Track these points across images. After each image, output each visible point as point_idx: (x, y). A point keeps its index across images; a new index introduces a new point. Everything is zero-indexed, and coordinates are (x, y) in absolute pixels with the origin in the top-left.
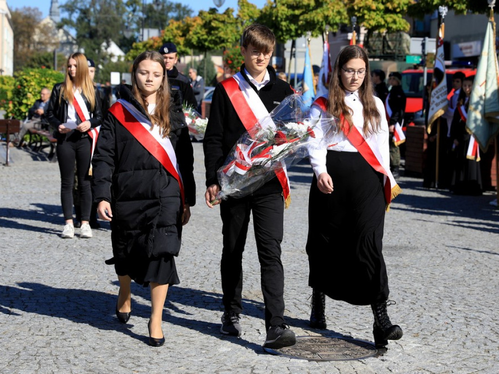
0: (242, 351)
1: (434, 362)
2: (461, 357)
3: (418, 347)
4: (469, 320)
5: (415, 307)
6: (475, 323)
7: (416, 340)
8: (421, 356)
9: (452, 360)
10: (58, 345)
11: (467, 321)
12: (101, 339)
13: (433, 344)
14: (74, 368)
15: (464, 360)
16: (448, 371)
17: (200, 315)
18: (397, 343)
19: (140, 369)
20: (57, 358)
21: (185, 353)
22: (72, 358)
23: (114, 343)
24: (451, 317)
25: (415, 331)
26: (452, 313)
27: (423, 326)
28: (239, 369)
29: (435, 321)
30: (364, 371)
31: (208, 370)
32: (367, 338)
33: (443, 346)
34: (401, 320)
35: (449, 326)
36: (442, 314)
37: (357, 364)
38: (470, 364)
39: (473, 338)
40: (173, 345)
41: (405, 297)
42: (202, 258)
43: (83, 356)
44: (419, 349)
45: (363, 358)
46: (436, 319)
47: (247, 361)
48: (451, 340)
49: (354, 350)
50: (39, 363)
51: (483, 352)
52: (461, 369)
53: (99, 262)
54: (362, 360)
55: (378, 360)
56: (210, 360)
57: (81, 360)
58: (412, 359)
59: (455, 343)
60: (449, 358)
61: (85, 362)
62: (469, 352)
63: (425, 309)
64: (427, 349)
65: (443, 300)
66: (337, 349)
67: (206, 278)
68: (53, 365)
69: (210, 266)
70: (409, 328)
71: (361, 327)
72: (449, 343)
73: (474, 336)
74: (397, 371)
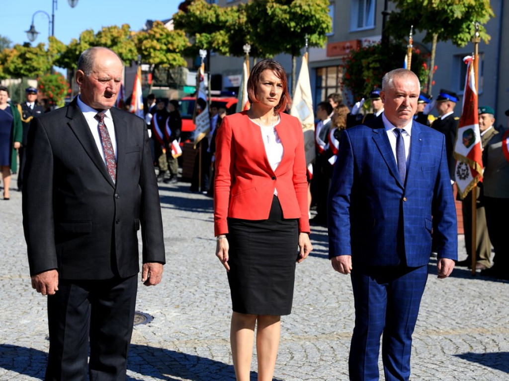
0: (39, 322)
1: (189, 327)
2: (209, 323)
3: (178, 316)
4: (218, 294)
5: (178, 285)
6: (222, 296)
7: (176, 310)
8: (179, 322)
9: (202, 324)
11: (217, 295)
13: (189, 313)
15: (211, 324)
16: (198, 333)
17: (6, 295)
18: (162, 313)
24: (205, 292)
25: (177, 303)
26: (206, 290)
27: (183, 300)
28: (36, 337)
29: (193, 295)
31: (11, 338)
32: (139, 310)
33: (196, 314)
34: (167, 295)
35: (203, 299)
36: (198, 290)
38: (215, 327)
39: (220, 308)
41: (172, 278)
42: (12, 249)
44: (178, 317)
46: (193, 294)
47: (42, 330)
48: (203, 309)
51: (226, 318)
52: (208, 331)
55: (146, 326)
56: (13, 330)
58: (172, 325)
59: (205, 312)
60: (200, 323)
62: (216, 318)
63: (186, 287)
64: (185, 316)
65: (200, 279)
67: (14, 265)
69: (18, 256)
70: (173, 302)
72: (201, 312)
73: (220, 306)
74: (160, 334)
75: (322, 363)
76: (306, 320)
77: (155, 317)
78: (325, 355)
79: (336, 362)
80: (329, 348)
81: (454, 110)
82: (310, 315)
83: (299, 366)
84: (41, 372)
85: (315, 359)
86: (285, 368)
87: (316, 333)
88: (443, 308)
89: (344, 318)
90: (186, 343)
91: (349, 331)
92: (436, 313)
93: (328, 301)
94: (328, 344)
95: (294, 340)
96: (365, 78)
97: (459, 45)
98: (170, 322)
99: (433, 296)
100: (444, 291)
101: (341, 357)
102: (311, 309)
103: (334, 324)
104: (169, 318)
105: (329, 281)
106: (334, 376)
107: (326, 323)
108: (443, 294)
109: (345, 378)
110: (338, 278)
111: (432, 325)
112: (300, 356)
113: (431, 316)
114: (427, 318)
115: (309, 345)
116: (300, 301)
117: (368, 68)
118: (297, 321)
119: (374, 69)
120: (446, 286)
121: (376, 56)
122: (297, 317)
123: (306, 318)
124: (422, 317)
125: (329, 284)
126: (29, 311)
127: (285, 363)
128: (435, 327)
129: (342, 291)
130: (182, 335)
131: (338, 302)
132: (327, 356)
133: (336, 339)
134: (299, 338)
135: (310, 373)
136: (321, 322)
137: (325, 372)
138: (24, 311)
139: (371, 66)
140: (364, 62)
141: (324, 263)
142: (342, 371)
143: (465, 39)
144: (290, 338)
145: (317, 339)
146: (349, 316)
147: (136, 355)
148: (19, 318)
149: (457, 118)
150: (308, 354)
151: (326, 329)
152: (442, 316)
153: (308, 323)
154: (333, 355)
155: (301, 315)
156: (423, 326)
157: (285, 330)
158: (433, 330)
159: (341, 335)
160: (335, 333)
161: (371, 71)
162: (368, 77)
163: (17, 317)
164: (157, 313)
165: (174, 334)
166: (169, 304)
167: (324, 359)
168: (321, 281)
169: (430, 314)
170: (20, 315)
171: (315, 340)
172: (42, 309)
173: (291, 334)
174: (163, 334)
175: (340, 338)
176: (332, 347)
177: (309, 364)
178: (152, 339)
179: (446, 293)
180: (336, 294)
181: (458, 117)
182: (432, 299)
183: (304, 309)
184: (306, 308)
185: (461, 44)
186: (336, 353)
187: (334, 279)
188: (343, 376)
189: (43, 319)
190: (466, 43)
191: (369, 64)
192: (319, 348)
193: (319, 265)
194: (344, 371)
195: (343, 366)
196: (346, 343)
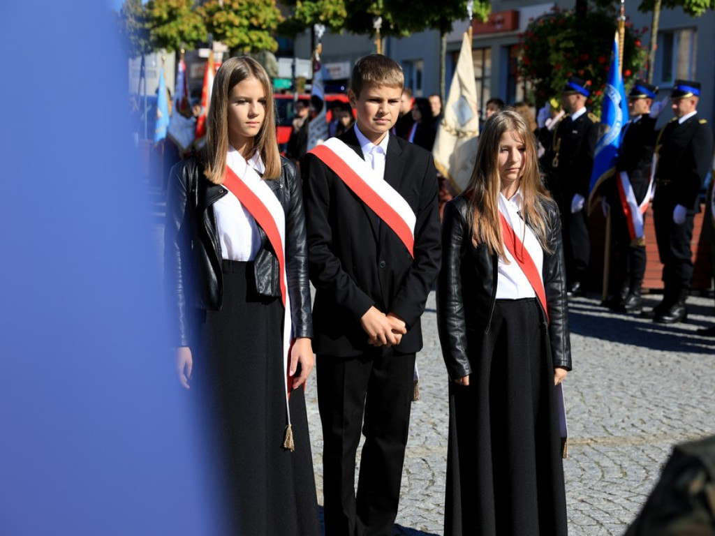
81: (697, 109)
88: (701, 400)
91: (573, 436)
92: (694, 407)
96: (553, 64)
97: (693, 13)
99: (681, 382)
100: (694, 374)
101: (572, 476)
108: (695, 378)
109: (586, 509)
111: (692, 426)
113: (687, 412)
114: (682, 416)
117: (557, 50)
119: (567, 50)
120: (696, 367)
121: (569, 30)
124: (674, 413)
128: (697, 428)
139: (562, 45)
140: (551, 40)
142: (580, 498)
143: (702, 4)
149: (703, 121)
152: (702, 412)
156: (679, 428)
158: (695, 433)
161: (562, 53)
162: (557, 62)
169: (684, 410)
179: (698, 377)
181: (705, 119)
182: (681, 386)
185: (695, 12)
188: (583, 504)
190: (704, 11)
191: (558, 42)
194: (583, 497)
195: (578, 489)
196: (573, 454)
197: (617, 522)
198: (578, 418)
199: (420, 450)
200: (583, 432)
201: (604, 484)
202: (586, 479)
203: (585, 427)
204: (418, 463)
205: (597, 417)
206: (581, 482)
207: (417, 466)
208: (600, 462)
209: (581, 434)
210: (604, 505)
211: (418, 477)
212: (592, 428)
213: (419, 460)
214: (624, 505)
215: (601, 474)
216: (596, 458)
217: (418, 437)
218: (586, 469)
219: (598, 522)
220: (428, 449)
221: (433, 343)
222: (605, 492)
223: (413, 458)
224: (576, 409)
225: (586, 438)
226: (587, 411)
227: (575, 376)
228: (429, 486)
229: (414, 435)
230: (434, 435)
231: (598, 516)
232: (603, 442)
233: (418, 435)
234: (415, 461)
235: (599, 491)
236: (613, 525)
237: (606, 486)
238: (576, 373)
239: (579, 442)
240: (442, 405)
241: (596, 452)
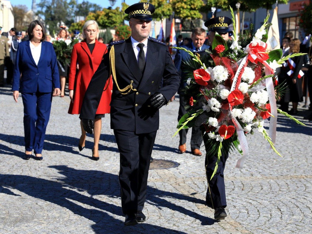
0: (115, 165)
1: (200, 170)
3: (194, 163)
7: (193, 160)
8: (195, 167)
10: (31, 162)
12: (51, 160)
13: (201, 162)
14: (38, 172)
18: (184, 162)
19: (68, 173)
20: (31, 168)
21: (89, 166)
22: (37, 168)
23: (57, 162)
30: (169, 174)
32: (171, 160)
37: (166, 171)
40: (83, 163)
43: (42, 167)
44: (194, 164)
45: (169, 168)
49: (165, 165)
50: (22, 170)
53: (52, 126)
54: (168, 169)
55: (175, 169)
57: (42, 169)
58: (190, 169)
61: (43, 170)
64: (198, 164)
66: (157, 164)
68: (29, 171)
71: (169, 155)
74: (183, 173)
75: (280, 192)
76: (271, 168)
77: (180, 164)
78: (282, 187)
79: (289, 192)
80: (285, 184)
82: (274, 165)
83: (266, 193)
84: (115, 192)
85: (276, 190)
86: (257, 194)
87: (277, 175)
89: (295, 167)
90: (198, 179)
91: (298, 174)
93: (285, 157)
94: (284, 181)
95: (263, 179)
98: (189, 167)
101: (292, 189)
102: (275, 161)
103: (289, 170)
104: (189, 164)
105: (286, 146)
106: (287, 200)
107: (284, 169)
110: (292, 144)
112: (267, 188)
115: (272, 182)
116: (268, 157)
118: (266, 168)
122: (266, 166)
123: (271, 166)
125: (286, 147)
126: (109, 159)
127: (257, 192)
129: (294, 151)
130: (196, 174)
131: (291, 158)
132: (283, 188)
133: (289, 179)
134: (267, 178)
135: (273, 198)
136: (280, 169)
137: (282, 197)
138: (106, 158)
141: (284, 135)
142: (292, 197)
144: (261, 178)
145: (278, 179)
146: (298, 166)
147: (169, 185)
148: (103, 163)
150: (272, 187)
151: (284, 173)
153: (272, 169)
154: (287, 188)
155: (268, 165)
157: (258, 173)
159: (292, 176)
160: (289, 175)
163: (103, 162)
164: (182, 161)
165: (192, 174)
166: (189, 157)
167: (282, 190)
168: (282, 145)
170: (104, 161)
171: (277, 179)
172: (116, 158)
173: (262, 175)
174: (185, 173)
175: (292, 178)
176: (287, 184)
177: (273, 192)
178: (179, 176)
180: (290, 153)
183: (270, 161)
184: (271, 161)
186: (289, 187)
187: (290, 144)
188: (293, 200)
189: (117, 163)
192: (279, 183)
193: (281, 136)
194: (294, 197)
195: (293, 194)
196: (296, 181)
197: (305, 206)
198: (302, 168)
199: (232, 178)
200: (303, 173)
201: (305, 192)
202: (297, 190)
203: (304, 171)
204: (229, 183)
205: (310, 168)
206: (295, 191)
207: (229, 184)
208: (306, 184)
209: (302, 174)
210: (302, 200)
211: (228, 188)
212: (307, 172)
213: (230, 182)
214: (310, 201)
215: (305, 189)
216: (305, 183)
217: (233, 173)
218: (299, 187)
219: (297, 206)
220: (235, 178)
221: (249, 138)
222: (304, 196)
223: (228, 181)
224: (302, 165)
225: (303, 175)
226: (307, 165)
227: (307, 152)
228: (231, 191)
229: (231, 172)
230: (240, 172)
231: (298, 204)
232: (310, 177)
233: (233, 172)
234: (228, 182)
235: (302, 195)
236: (303, 208)
237: (305, 193)
238: (307, 151)
239: (299, 177)
240: (246, 162)
241: (306, 181)
